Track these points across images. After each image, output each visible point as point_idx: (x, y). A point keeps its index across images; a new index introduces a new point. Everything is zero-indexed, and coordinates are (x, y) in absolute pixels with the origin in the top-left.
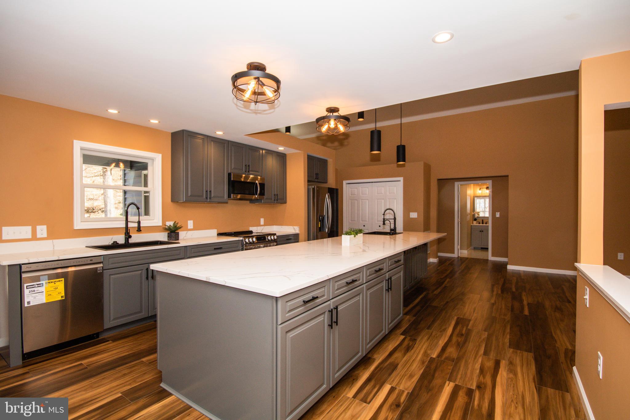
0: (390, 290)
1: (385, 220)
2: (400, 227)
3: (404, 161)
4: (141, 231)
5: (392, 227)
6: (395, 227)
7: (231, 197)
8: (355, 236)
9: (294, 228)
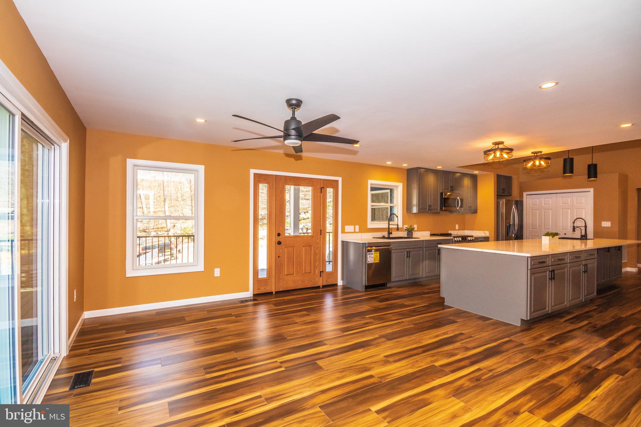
0: (586, 272)
1: (575, 227)
2: (590, 234)
3: (596, 177)
4: (398, 230)
5: (583, 233)
6: (586, 234)
7: (443, 209)
8: (553, 237)
9: (484, 232)
